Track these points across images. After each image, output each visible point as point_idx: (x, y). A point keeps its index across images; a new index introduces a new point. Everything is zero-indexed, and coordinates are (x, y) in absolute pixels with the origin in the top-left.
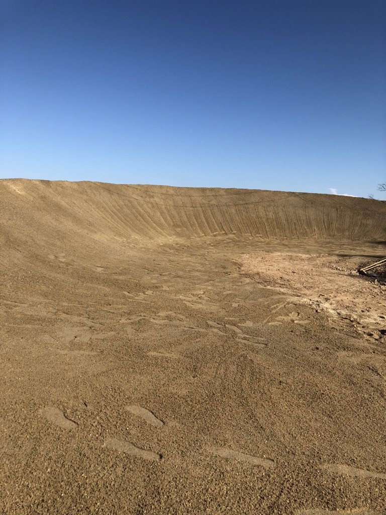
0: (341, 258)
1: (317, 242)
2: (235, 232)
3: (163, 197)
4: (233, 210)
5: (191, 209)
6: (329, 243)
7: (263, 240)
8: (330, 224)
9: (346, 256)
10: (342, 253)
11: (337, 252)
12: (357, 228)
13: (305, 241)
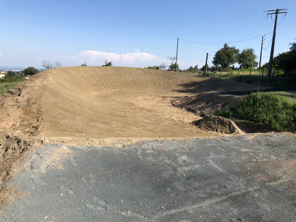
0: (163, 98)
1: (151, 91)
2: (118, 87)
3: (85, 72)
4: (115, 77)
5: (97, 77)
6: (156, 91)
7: (130, 91)
8: (155, 82)
9: (164, 97)
10: (163, 96)
11: (161, 95)
12: (166, 84)
13: (147, 91)
